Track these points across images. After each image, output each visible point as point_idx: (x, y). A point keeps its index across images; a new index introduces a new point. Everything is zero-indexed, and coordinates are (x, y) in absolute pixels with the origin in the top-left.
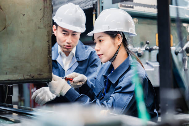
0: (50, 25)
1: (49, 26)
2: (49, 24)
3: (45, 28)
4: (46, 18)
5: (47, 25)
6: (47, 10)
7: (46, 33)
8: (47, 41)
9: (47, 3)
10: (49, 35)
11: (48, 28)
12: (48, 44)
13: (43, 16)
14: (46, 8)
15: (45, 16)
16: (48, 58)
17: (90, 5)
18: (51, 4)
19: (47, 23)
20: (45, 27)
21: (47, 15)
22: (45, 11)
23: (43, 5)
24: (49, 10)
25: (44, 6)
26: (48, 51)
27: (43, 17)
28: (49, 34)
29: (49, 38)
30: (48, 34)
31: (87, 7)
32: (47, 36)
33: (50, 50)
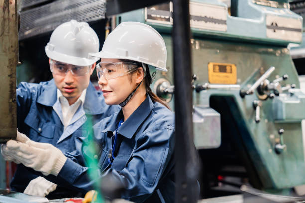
0: (13, 49)
1: (13, 51)
2: (12, 47)
3: (4, 54)
4: (8, 37)
5: (9, 48)
6: (9, 23)
7: (7, 63)
8: (9, 76)
9: (9, 12)
10: (11, 65)
11: (10, 53)
12: (11, 81)
13: (3, 34)
14: (7, 21)
15: (6, 34)
16: (10, 103)
17: (101, 15)
18: (16, 13)
19: (9, 45)
20: (5, 52)
21: (9, 33)
22: (5, 26)
23: (3, 15)
24: (12, 24)
25: (4, 17)
26: (9, 92)
27: (1, 35)
28: (12, 63)
29: (12, 70)
30: (10, 63)
31: (96, 19)
32: (8, 67)
33: (14, 89)
